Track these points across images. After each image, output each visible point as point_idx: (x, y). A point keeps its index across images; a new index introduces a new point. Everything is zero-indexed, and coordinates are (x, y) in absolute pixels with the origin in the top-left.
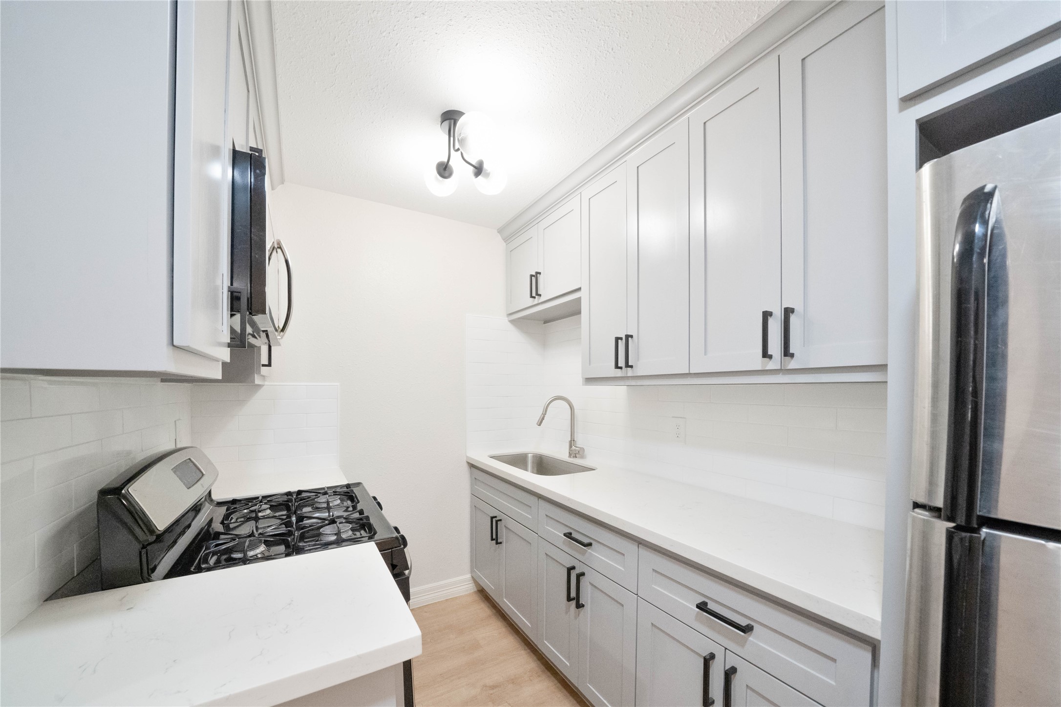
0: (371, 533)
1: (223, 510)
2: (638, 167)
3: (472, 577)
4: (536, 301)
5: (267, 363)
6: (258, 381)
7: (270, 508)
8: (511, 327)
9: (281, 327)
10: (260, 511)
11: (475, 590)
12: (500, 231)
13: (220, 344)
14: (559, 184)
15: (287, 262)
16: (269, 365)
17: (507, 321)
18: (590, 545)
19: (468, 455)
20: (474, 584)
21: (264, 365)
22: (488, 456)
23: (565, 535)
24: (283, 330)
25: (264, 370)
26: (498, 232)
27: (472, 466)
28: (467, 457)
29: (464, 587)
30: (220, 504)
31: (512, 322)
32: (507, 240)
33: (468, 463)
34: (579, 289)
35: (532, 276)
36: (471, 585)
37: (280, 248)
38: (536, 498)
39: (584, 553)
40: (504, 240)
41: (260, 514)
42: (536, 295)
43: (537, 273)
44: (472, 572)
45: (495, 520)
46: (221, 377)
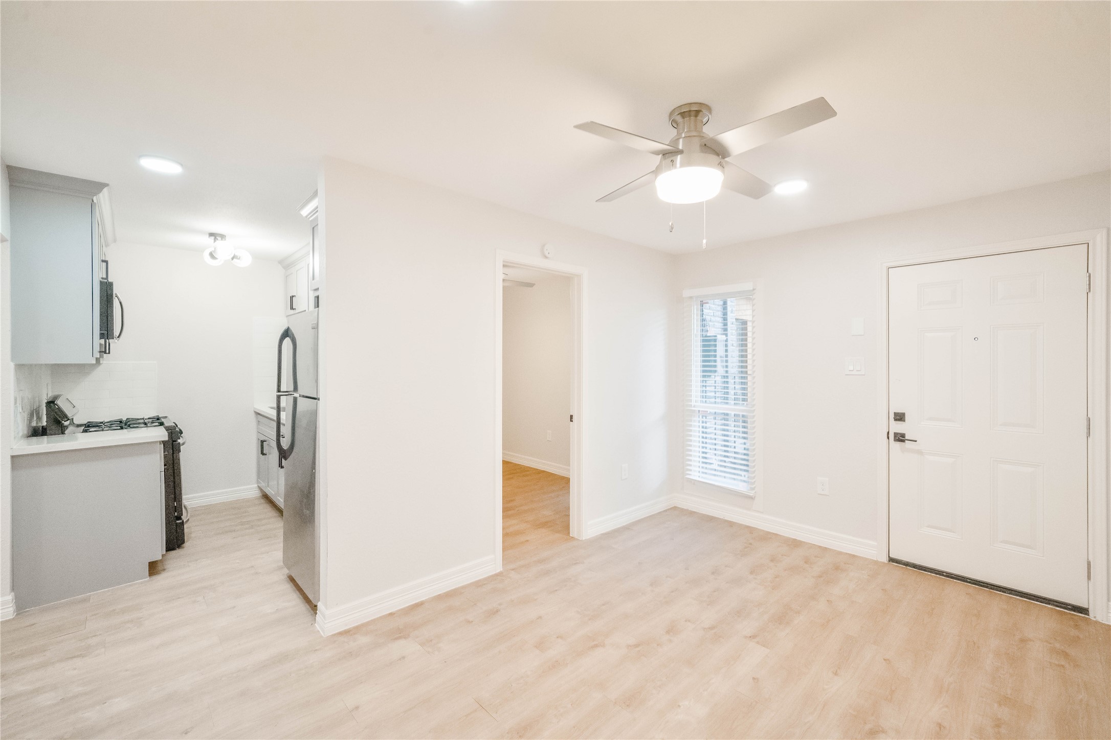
0: (162, 424)
3: (258, 486)
9: (118, 335)
11: (260, 494)
15: (120, 303)
16: (109, 353)
19: (254, 406)
20: (259, 491)
24: (119, 337)
27: (258, 414)
29: (252, 492)
32: (285, 268)
33: (254, 412)
35: (291, 297)
36: (257, 491)
37: (117, 297)
40: (283, 268)
42: (292, 308)
43: (293, 296)
44: (258, 482)
45: (262, 442)
46: (95, 362)
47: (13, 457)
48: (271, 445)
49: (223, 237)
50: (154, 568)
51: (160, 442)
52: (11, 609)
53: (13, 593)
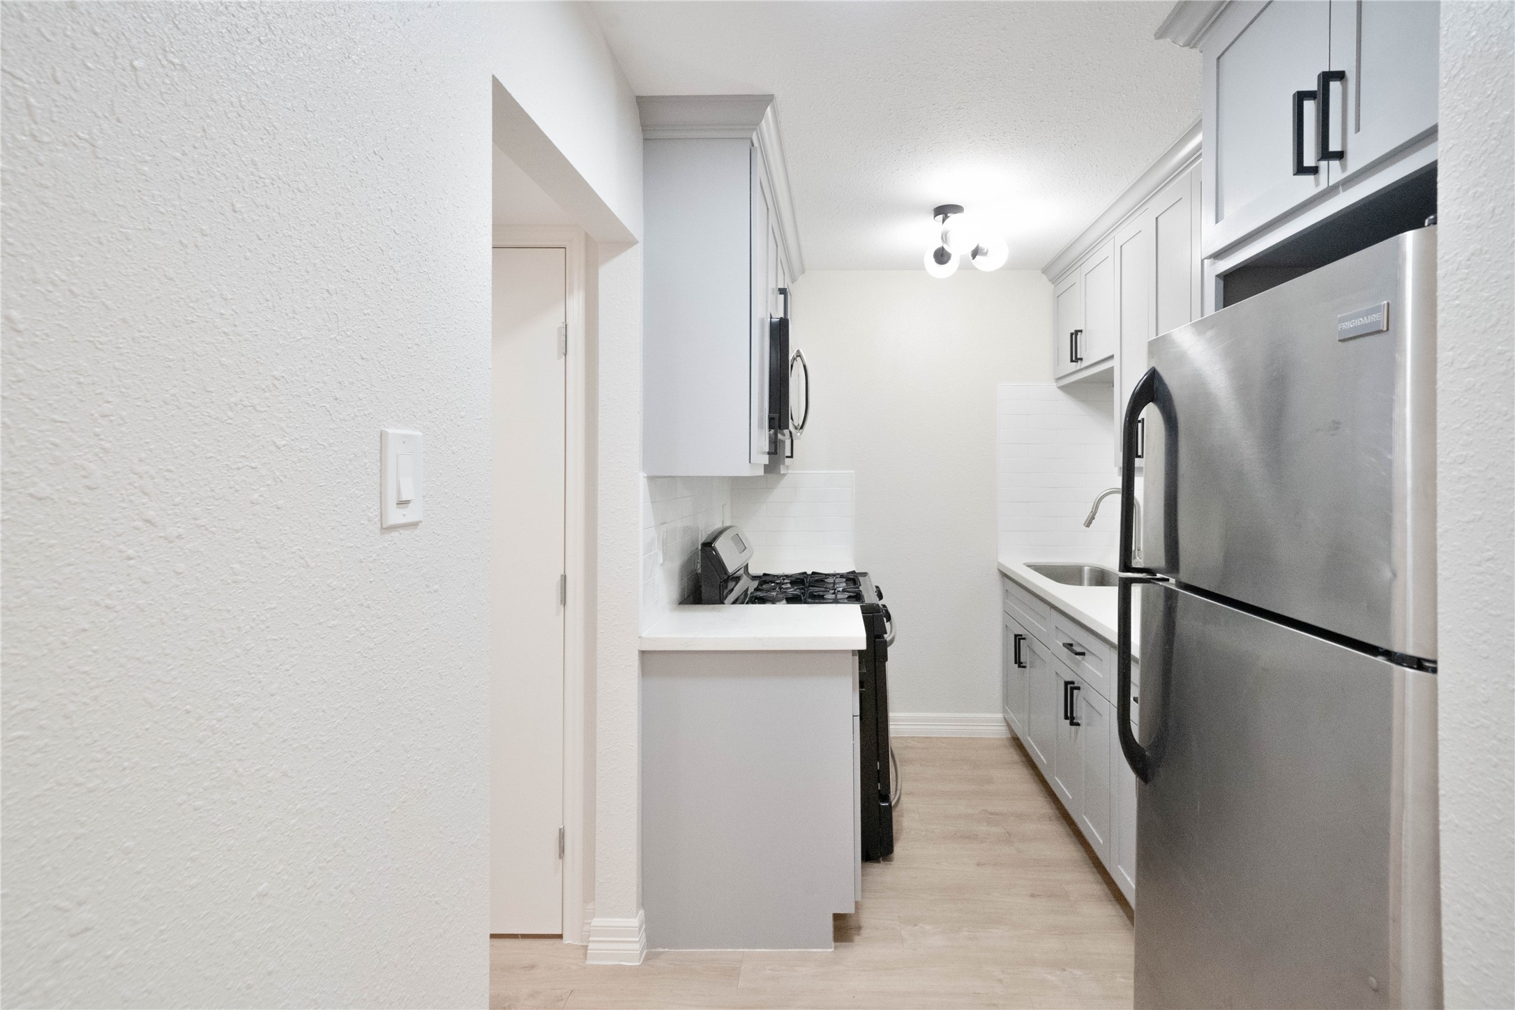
1: (756, 584)
2: (1157, 218)
3: (1004, 718)
4: (1079, 365)
5: (790, 455)
6: (782, 472)
7: (790, 583)
8: (1061, 394)
9: (801, 425)
10: (783, 584)
11: (1010, 736)
12: (1045, 271)
13: (764, 453)
14: (1093, 224)
15: (805, 367)
16: (792, 457)
17: (1055, 387)
18: (1083, 654)
19: (999, 561)
20: (1007, 728)
21: (787, 457)
22: (1024, 564)
23: (1064, 645)
24: (802, 427)
25: (787, 460)
26: (1043, 273)
27: (1004, 576)
28: (998, 562)
29: (996, 728)
30: (754, 578)
31: (1062, 388)
32: (1055, 280)
33: (999, 570)
34: (1112, 357)
35: (1072, 334)
36: (1003, 728)
37: (800, 356)
38: (1049, 608)
39: (1078, 664)
40: (1050, 281)
41: (783, 586)
42: (1075, 359)
43: (1077, 332)
44: (1004, 711)
45: (1018, 638)
46: (763, 474)
47: (643, 653)
48: (1035, 649)
49: (956, 209)
50: (844, 928)
51: (854, 652)
52: (637, 946)
53: (641, 912)
